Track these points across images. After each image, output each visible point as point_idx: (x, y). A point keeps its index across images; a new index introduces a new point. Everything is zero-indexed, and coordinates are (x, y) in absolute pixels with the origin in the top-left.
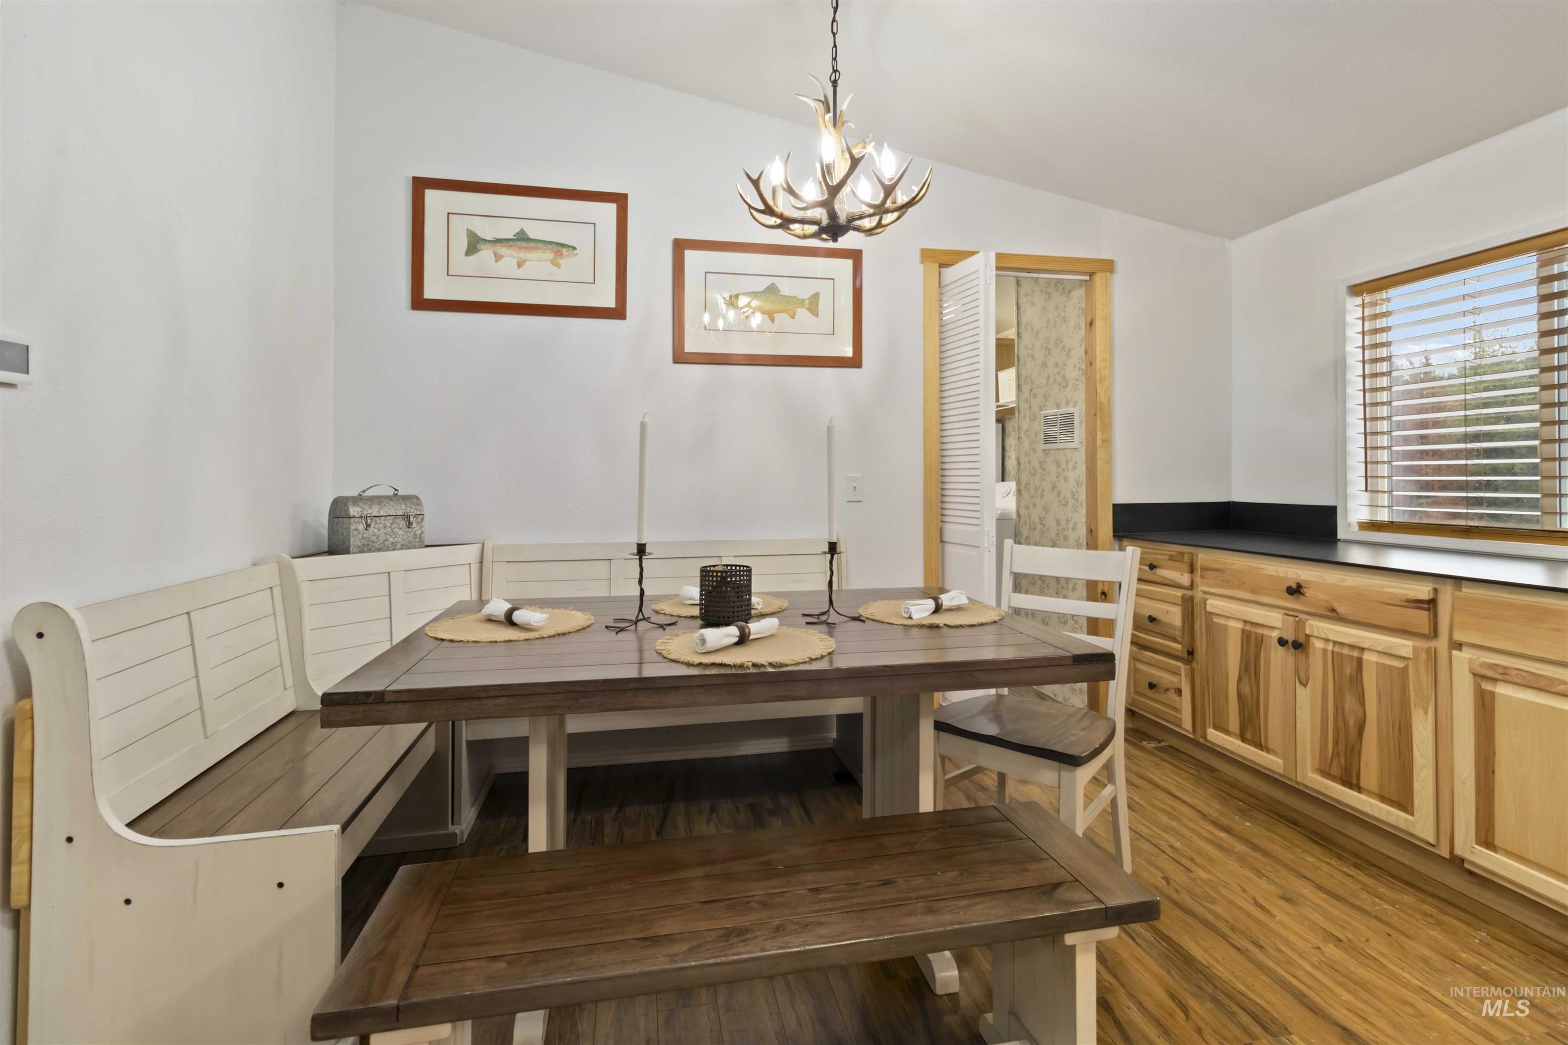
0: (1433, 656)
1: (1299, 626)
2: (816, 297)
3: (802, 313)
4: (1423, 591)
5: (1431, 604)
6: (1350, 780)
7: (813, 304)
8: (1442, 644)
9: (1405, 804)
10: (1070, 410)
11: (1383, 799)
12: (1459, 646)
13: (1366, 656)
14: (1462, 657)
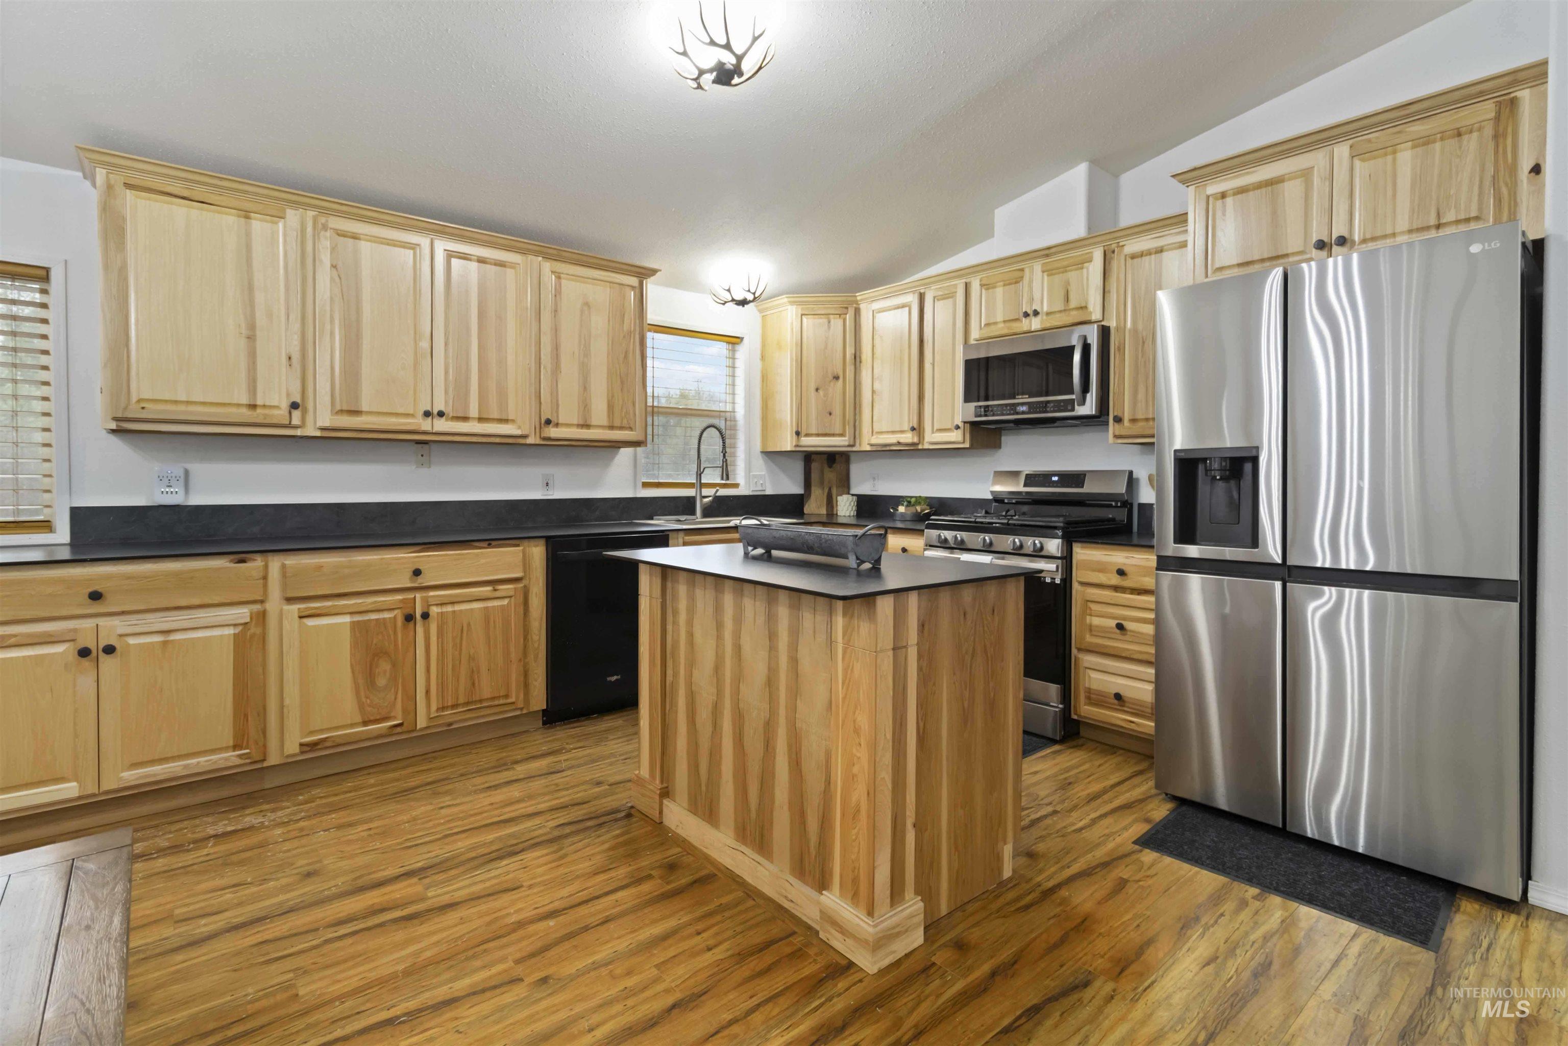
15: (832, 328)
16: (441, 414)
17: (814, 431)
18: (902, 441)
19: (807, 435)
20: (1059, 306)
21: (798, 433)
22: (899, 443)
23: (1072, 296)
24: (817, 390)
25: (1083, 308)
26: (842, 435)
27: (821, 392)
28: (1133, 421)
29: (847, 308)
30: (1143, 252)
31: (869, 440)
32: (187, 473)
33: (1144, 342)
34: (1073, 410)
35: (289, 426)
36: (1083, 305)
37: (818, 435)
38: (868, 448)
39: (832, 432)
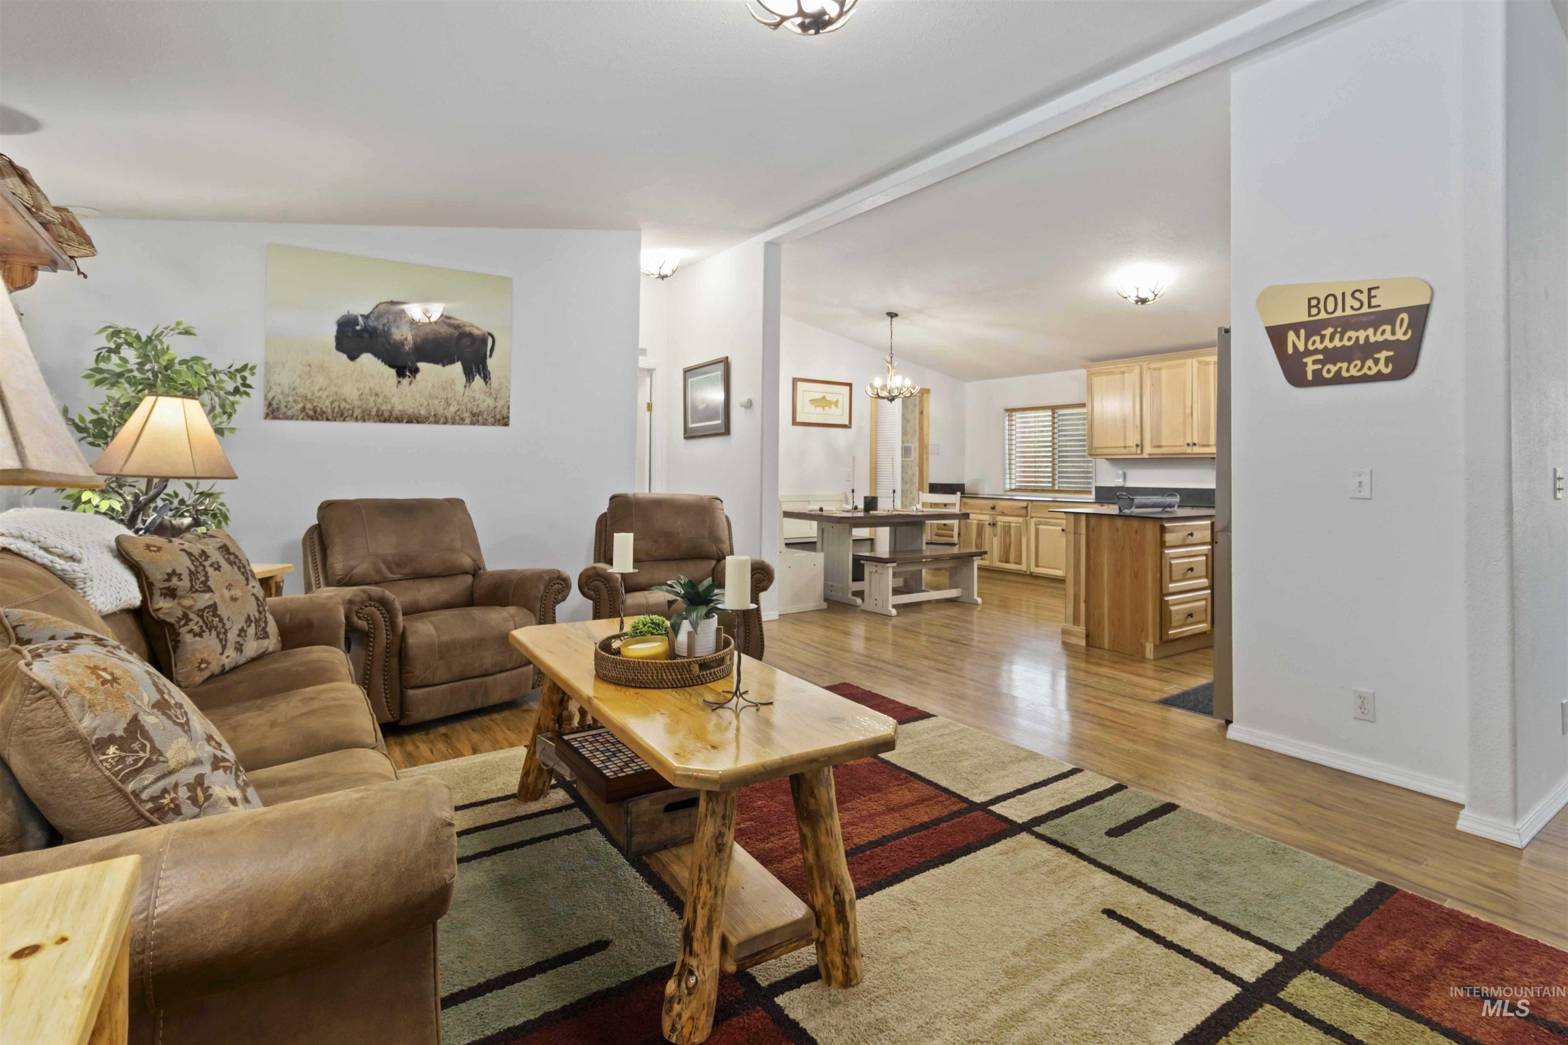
0: (1027, 521)
1: (994, 518)
2: (837, 401)
3: (833, 407)
4: (1024, 504)
5: (1026, 508)
6: (1007, 562)
7: (836, 403)
8: (1028, 518)
9: (1019, 563)
10: (909, 445)
11: (1016, 563)
12: (1032, 517)
13: (1012, 525)
14: (1033, 520)
16: (1194, 444)
32: (1125, 475)
35: (1136, 454)
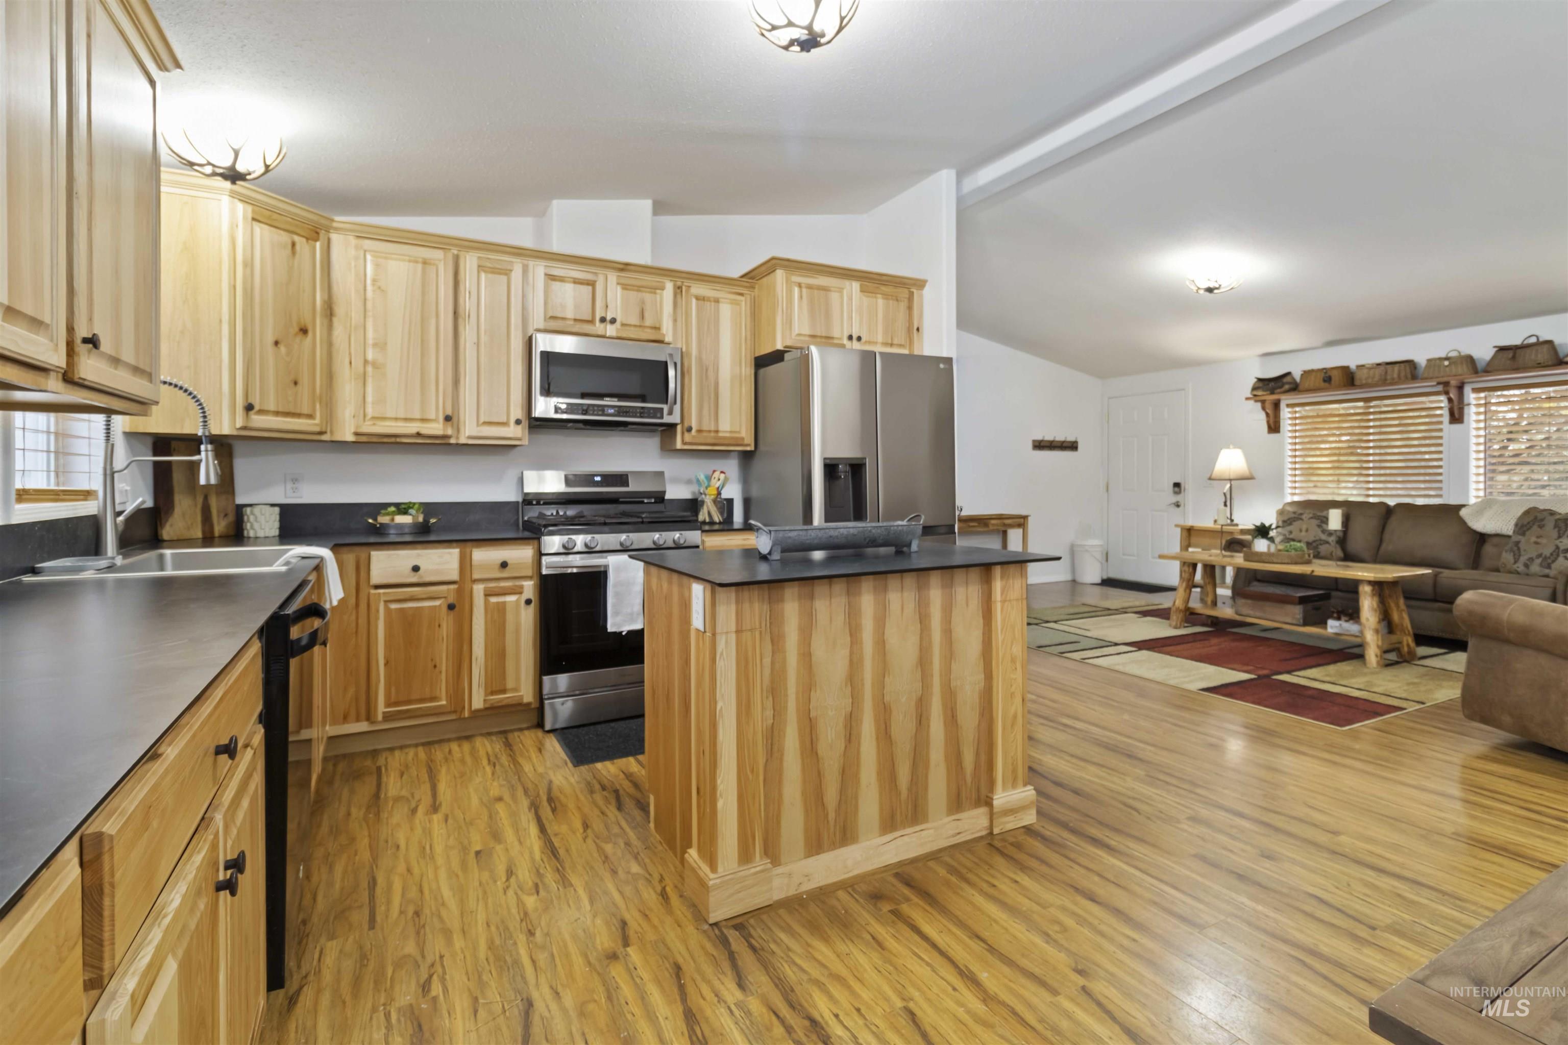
15: (297, 256)
17: (272, 407)
18: (423, 431)
19: (261, 412)
20: (634, 320)
21: (249, 408)
22: (418, 435)
23: (647, 315)
24: (276, 343)
25: (657, 328)
26: (310, 416)
27: (282, 349)
28: (699, 431)
29: (317, 233)
30: (704, 297)
31: (357, 427)
33: (707, 370)
34: (662, 417)
36: (658, 326)
37: (277, 413)
38: (350, 438)
39: (298, 411)
